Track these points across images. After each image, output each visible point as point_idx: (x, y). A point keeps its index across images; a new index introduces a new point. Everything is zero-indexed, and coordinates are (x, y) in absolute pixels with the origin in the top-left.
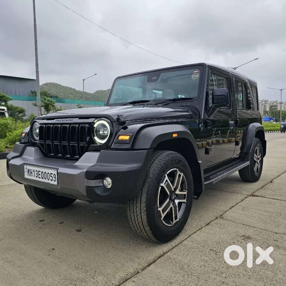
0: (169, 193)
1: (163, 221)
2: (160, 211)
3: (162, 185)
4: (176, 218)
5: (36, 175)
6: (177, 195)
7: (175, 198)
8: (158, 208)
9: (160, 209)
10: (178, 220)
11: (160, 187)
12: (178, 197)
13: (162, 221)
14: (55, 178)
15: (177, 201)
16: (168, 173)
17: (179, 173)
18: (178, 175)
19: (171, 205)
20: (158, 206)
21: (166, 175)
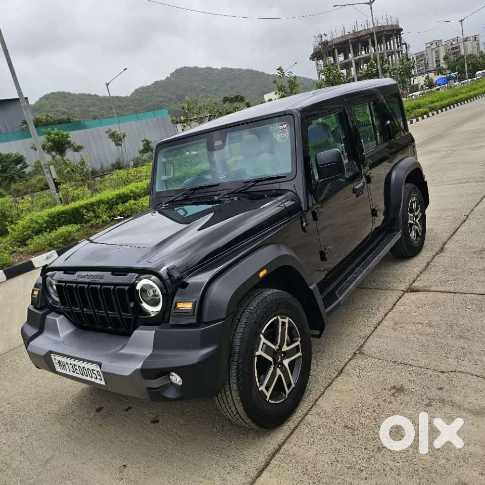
0: (271, 359)
1: (270, 401)
2: (262, 390)
3: (257, 354)
4: (289, 385)
5: (71, 369)
6: (285, 353)
7: (283, 358)
8: (258, 388)
9: (262, 388)
10: (293, 385)
11: (256, 358)
12: (287, 354)
13: (268, 402)
14: (100, 376)
15: (286, 362)
16: (263, 332)
17: (281, 320)
18: (280, 324)
19: (279, 372)
20: (258, 386)
21: (261, 336)
